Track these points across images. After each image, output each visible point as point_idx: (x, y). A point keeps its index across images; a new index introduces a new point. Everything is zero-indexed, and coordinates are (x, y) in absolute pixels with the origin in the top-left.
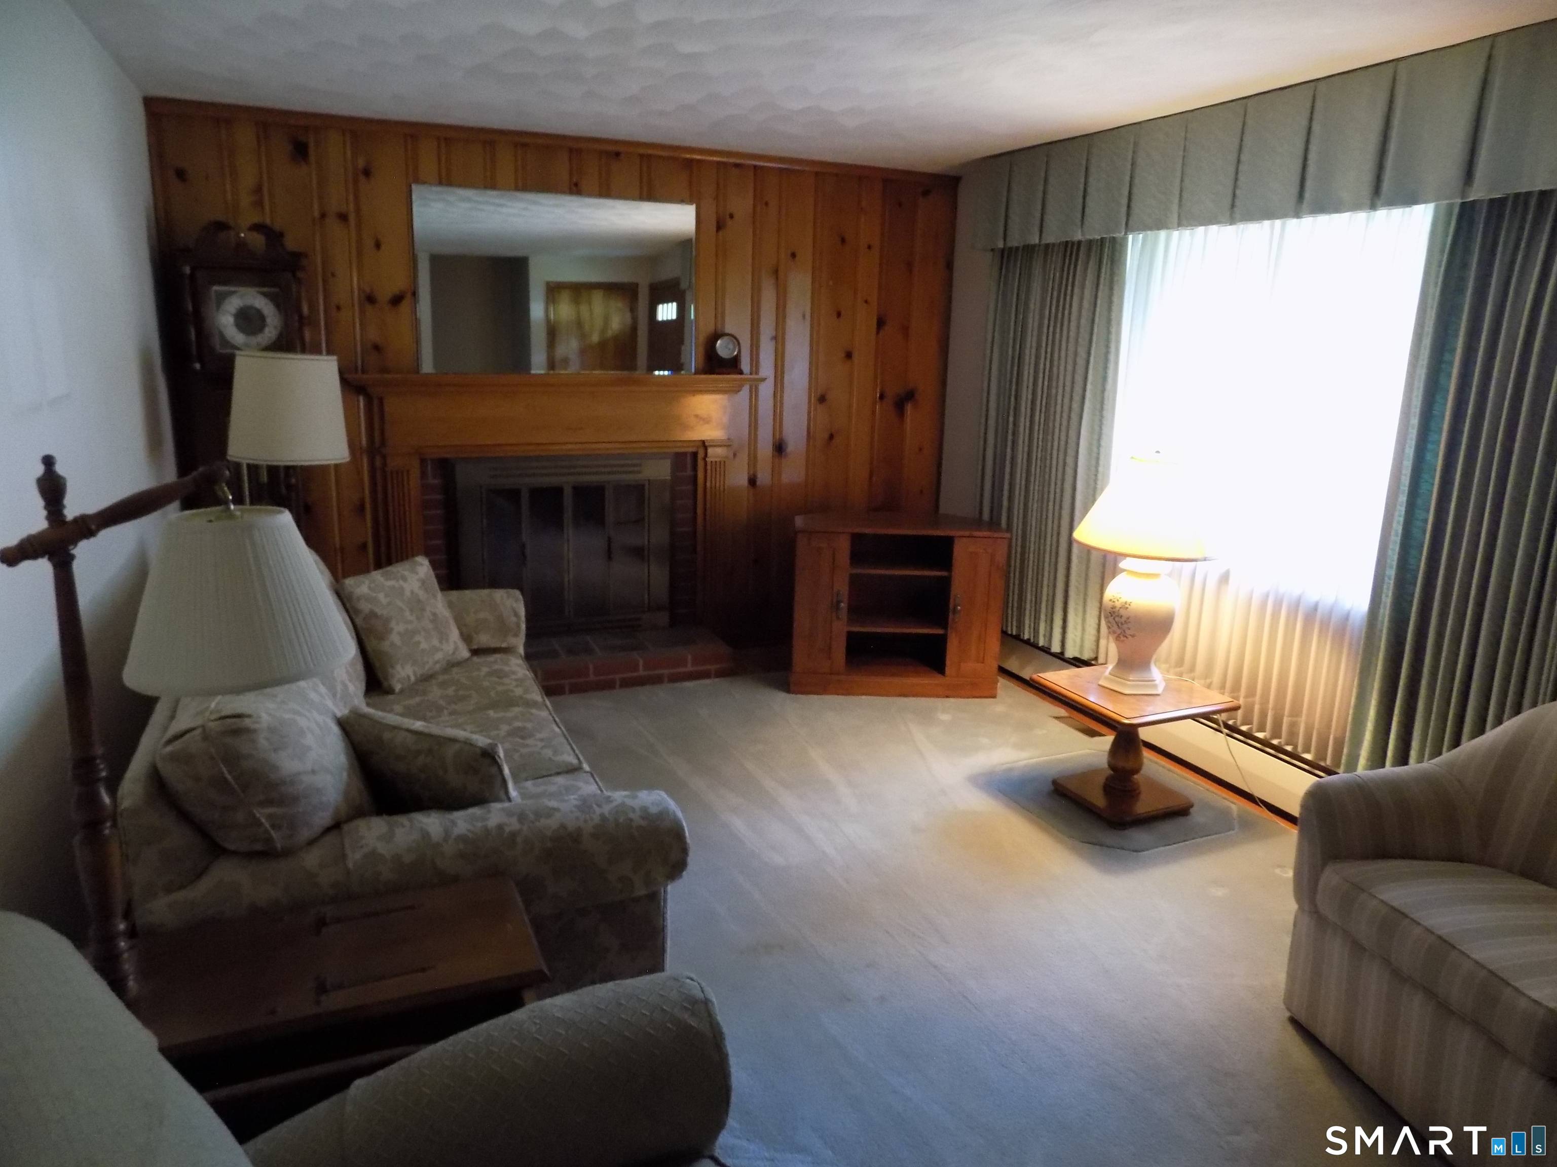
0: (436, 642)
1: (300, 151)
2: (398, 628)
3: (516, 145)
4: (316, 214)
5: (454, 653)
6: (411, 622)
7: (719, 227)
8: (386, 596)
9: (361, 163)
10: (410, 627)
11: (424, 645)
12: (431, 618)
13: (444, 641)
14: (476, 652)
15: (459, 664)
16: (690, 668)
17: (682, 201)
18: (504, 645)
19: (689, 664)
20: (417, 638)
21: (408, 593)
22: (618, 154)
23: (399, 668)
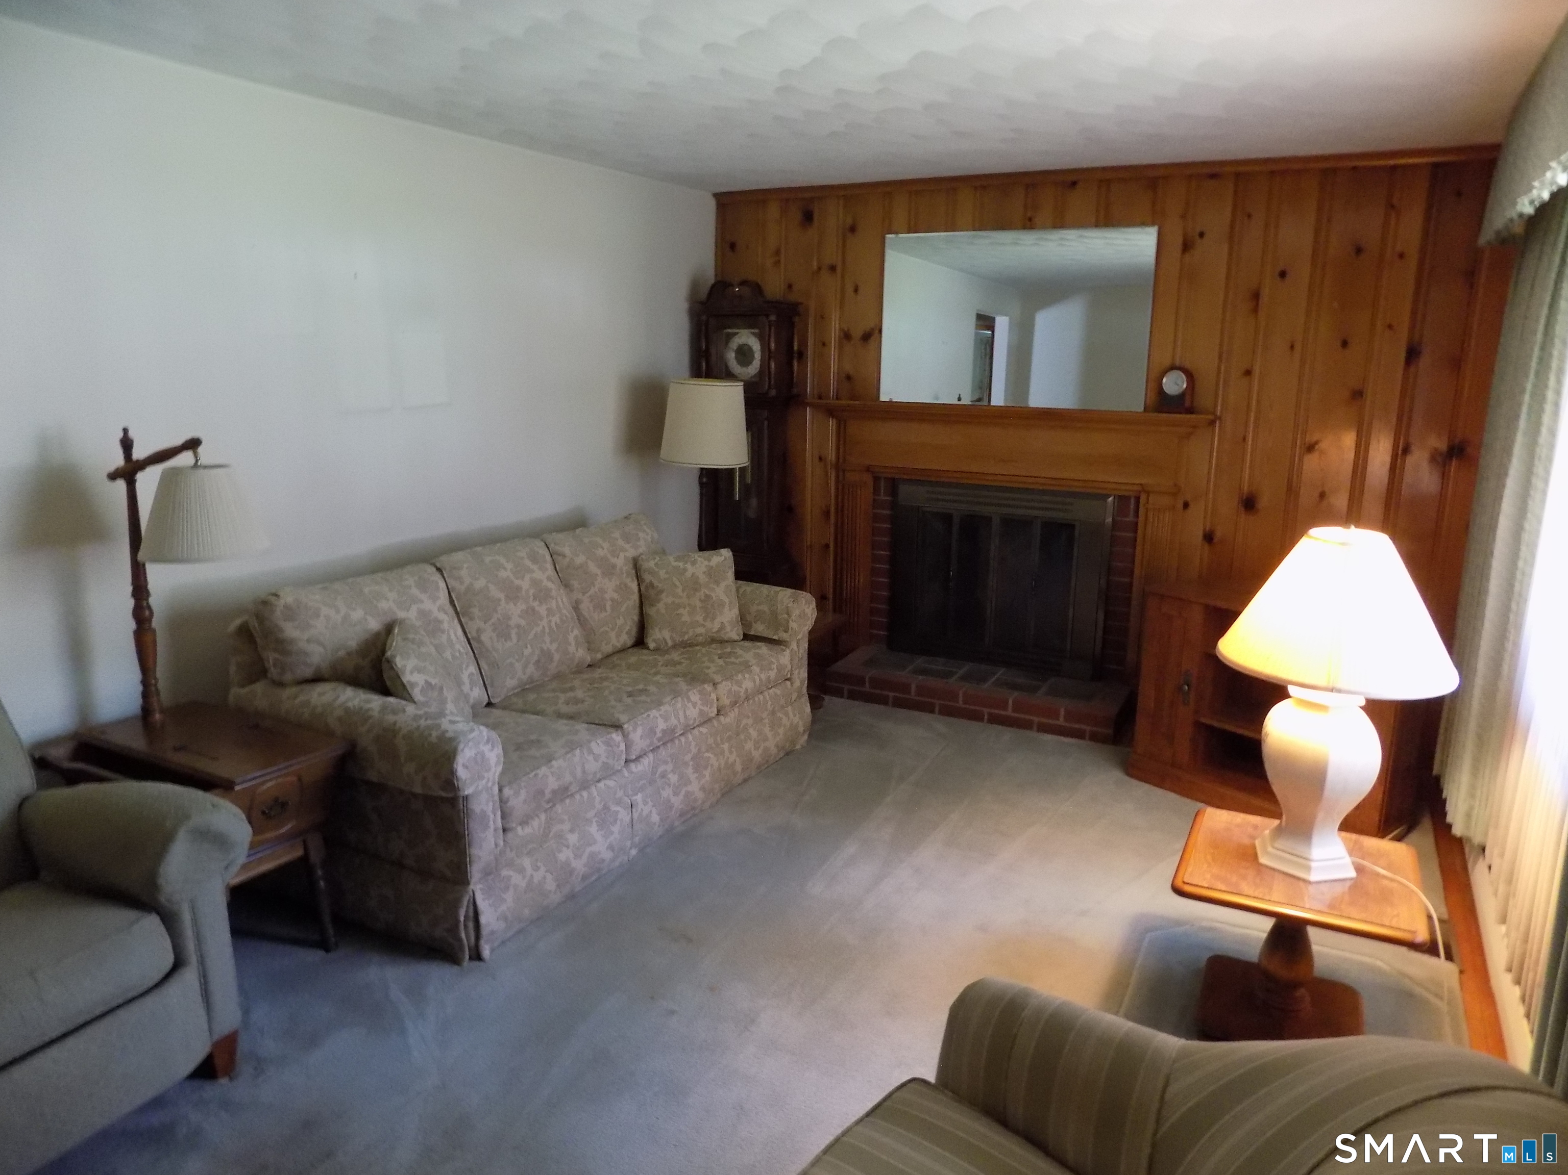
0: (699, 618)
1: (808, 217)
2: (666, 599)
3: (976, 188)
4: (815, 268)
5: (719, 631)
6: (681, 597)
7: (1187, 246)
8: (667, 573)
9: (849, 221)
10: (677, 601)
11: (686, 618)
12: (703, 598)
13: (709, 620)
14: (746, 637)
15: (722, 642)
16: (1061, 721)
17: (1143, 224)
18: (775, 637)
19: (1062, 719)
20: (681, 611)
21: (688, 574)
22: (1074, 184)
23: (657, 630)
